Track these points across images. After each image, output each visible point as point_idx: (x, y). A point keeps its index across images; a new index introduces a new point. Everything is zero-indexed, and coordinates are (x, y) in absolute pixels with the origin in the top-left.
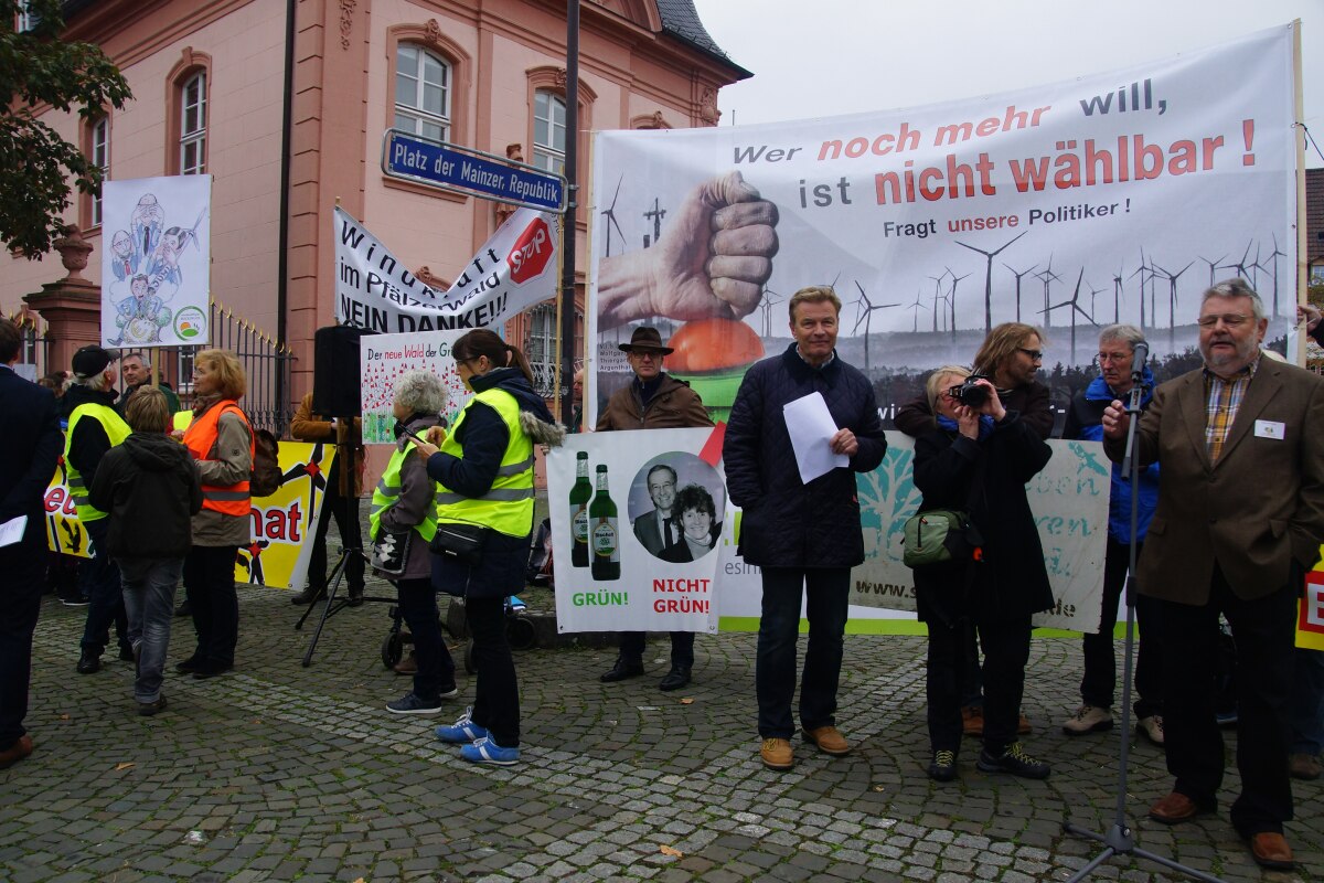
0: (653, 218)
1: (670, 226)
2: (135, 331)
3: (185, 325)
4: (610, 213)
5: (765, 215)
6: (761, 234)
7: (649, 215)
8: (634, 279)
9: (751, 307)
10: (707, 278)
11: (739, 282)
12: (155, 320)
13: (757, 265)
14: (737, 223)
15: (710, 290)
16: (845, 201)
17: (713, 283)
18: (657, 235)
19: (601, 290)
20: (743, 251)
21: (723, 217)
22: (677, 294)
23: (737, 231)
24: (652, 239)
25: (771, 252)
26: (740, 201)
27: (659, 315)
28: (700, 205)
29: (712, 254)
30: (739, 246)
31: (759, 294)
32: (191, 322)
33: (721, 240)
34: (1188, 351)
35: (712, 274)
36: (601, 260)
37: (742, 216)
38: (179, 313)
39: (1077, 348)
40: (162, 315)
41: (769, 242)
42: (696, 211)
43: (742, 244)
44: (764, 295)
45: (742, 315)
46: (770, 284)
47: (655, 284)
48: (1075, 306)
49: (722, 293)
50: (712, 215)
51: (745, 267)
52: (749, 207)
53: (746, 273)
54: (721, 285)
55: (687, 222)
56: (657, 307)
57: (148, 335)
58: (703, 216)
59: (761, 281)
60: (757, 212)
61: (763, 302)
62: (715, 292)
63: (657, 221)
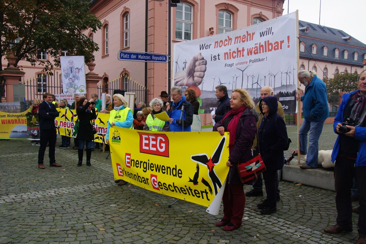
0: (185, 63)
1: (188, 65)
2: (70, 90)
3: (81, 89)
4: (177, 62)
5: (204, 63)
6: (203, 67)
7: (184, 63)
8: (181, 77)
9: (200, 83)
10: (193, 77)
11: (199, 78)
12: (75, 88)
13: (202, 74)
14: (199, 65)
15: (194, 79)
16: (219, 59)
17: (194, 78)
18: (185, 68)
19: (175, 80)
20: (200, 71)
21: (197, 63)
22: (188, 81)
24: (184, 68)
25: (205, 71)
26: (200, 60)
27: (184, 85)
28: (193, 61)
29: (194, 72)
31: (202, 80)
32: (82, 89)
33: (196, 69)
34: (277, 94)
35: (194, 76)
36: (175, 73)
37: (200, 63)
38: (80, 87)
39: (257, 93)
40: (76, 87)
41: (204, 69)
42: (192, 62)
43: (200, 69)
45: (198, 85)
46: (204, 78)
47: (184, 78)
48: (258, 83)
49: (196, 80)
50: (195, 63)
51: (200, 74)
52: (202, 61)
53: (200, 76)
54: (196, 78)
55: (191, 64)
56: (184, 83)
57: (73, 91)
58: (193, 63)
59: (202, 78)
60: (203, 62)
61: (202, 82)
63: (185, 65)
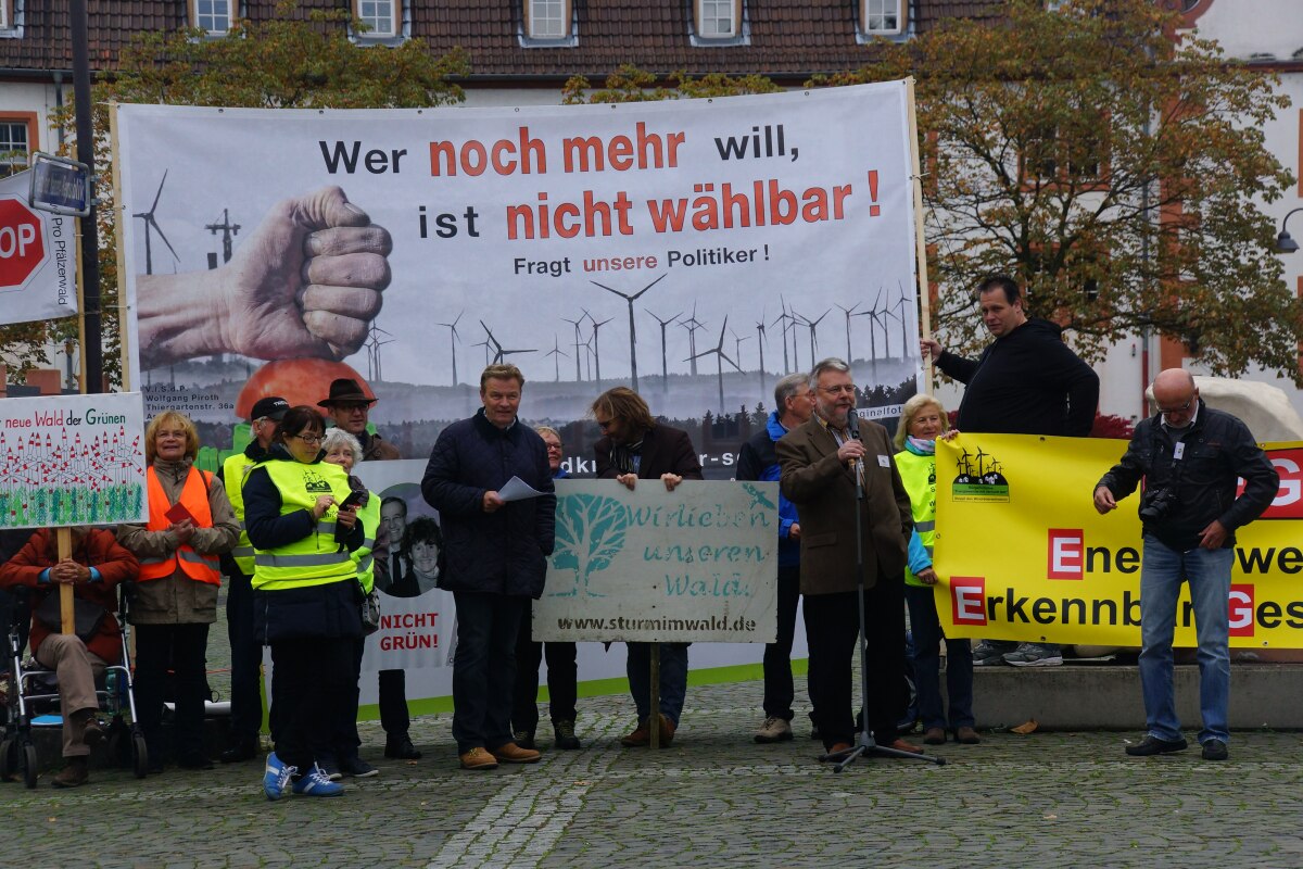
0: (221, 233)
1: (246, 246)
4: (149, 217)
5: (375, 242)
6: (369, 265)
7: (214, 229)
8: (195, 305)
9: (356, 344)
10: (299, 310)
11: (340, 317)
13: (365, 298)
14: (338, 248)
16: (472, 233)
17: (307, 317)
18: (228, 256)
19: (141, 317)
20: (346, 281)
21: (319, 241)
22: (258, 327)
23: (340, 258)
25: (383, 283)
26: (343, 225)
28: (290, 224)
29: (305, 283)
30: (341, 275)
31: (366, 331)
33: (316, 268)
36: (139, 278)
37: (345, 241)
39: (725, 395)
41: (379, 273)
42: (283, 231)
43: (345, 273)
44: (371, 333)
45: (343, 355)
46: (379, 321)
47: (227, 314)
48: (721, 354)
49: (318, 328)
50: (306, 237)
51: (347, 299)
52: (355, 232)
53: (349, 307)
54: (318, 319)
55: (272, 244)
56: (229, 341)
58: (294, 236)
59: (368, 316)
60: (364, 238)
61: (369, 341)
62: (309, 327)
63: (227, 238)
